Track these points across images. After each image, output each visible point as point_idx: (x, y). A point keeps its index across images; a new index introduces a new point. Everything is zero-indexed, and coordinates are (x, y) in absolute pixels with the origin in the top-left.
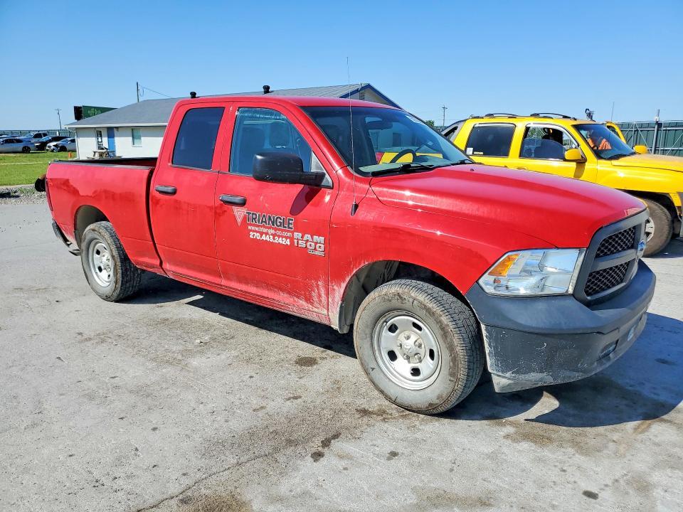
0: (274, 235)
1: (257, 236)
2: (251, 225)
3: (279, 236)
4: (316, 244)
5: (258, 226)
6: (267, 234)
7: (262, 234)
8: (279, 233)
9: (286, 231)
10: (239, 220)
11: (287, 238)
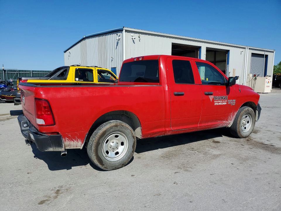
0: (222, 102)
1: (217, 104)
2: (215, 101)
3: (223, 102)
4: (233, 102)
5: (217, 101)
6: (220, 102)
7: (218, 103)
8: (224, 101)
9: (225, 100)
10: (211, 100)
11: (225, 102)
